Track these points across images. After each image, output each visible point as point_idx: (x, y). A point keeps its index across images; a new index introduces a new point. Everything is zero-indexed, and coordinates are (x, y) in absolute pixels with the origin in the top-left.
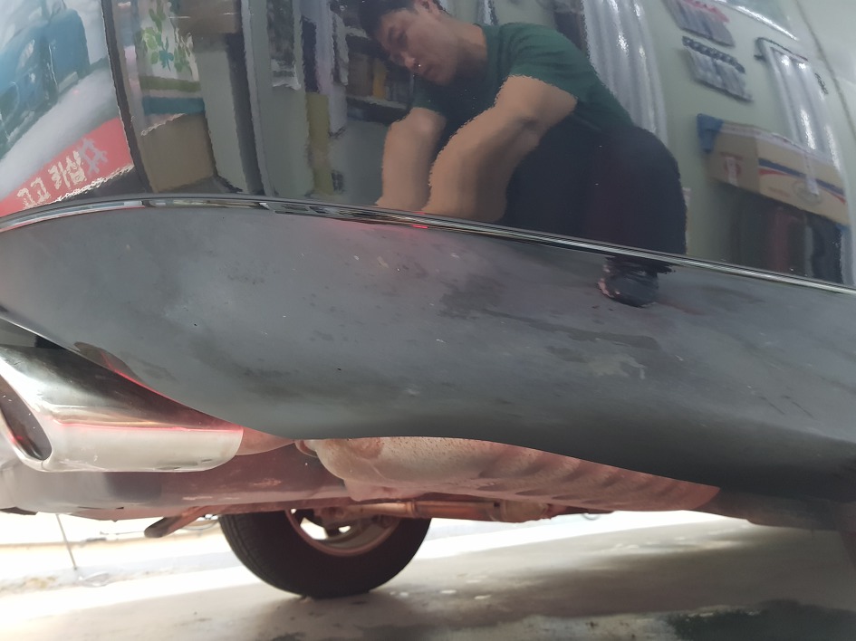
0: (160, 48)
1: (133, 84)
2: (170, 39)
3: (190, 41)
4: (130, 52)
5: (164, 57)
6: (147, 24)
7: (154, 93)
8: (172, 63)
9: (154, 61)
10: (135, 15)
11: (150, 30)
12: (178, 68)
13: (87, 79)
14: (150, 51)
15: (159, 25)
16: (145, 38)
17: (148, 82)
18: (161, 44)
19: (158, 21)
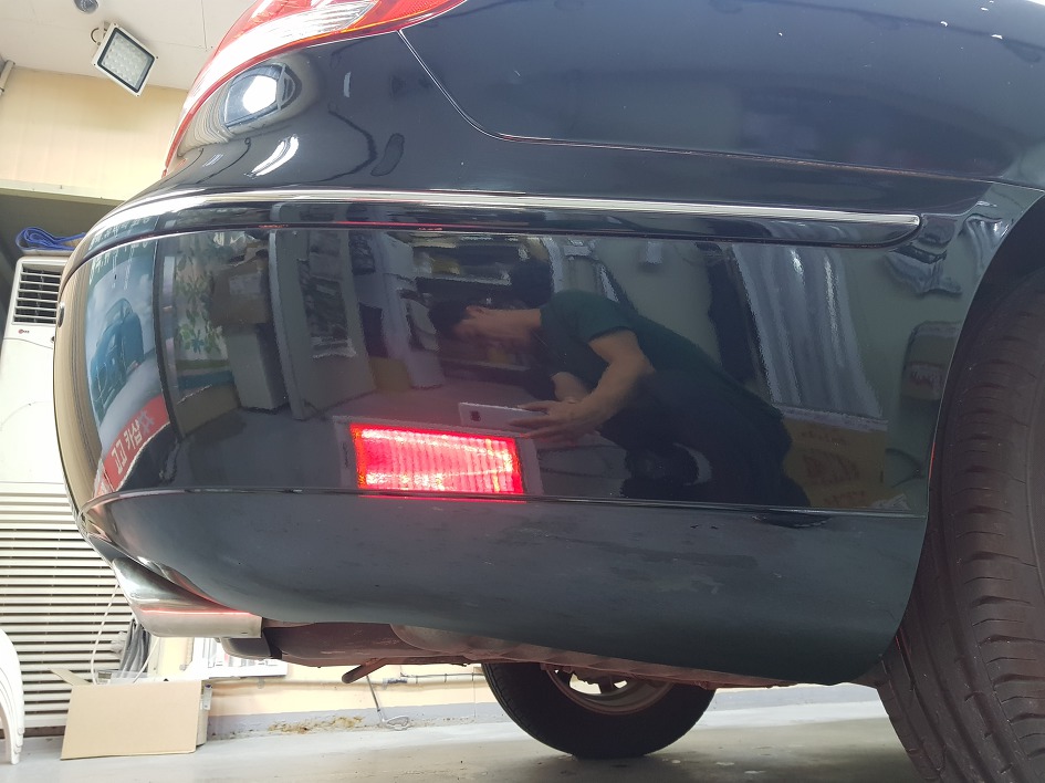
0: (192, 338)
1: (172, 366)
2: (201, 330)
3: (219, 329)
4: (170, 343)
5: (196, 344)
6: (183, 322)
7: (187, 373)
8: (202, 347)
9: (187, 348)
10: (175, 315)
11: (185, 326)
12: (208, 350)
13: (142, 365)
14: (185, 341)
15: (193, 321)
16: (182, 331)
17: (182, 364)
18: (193, 334)
19: (192, 317)
